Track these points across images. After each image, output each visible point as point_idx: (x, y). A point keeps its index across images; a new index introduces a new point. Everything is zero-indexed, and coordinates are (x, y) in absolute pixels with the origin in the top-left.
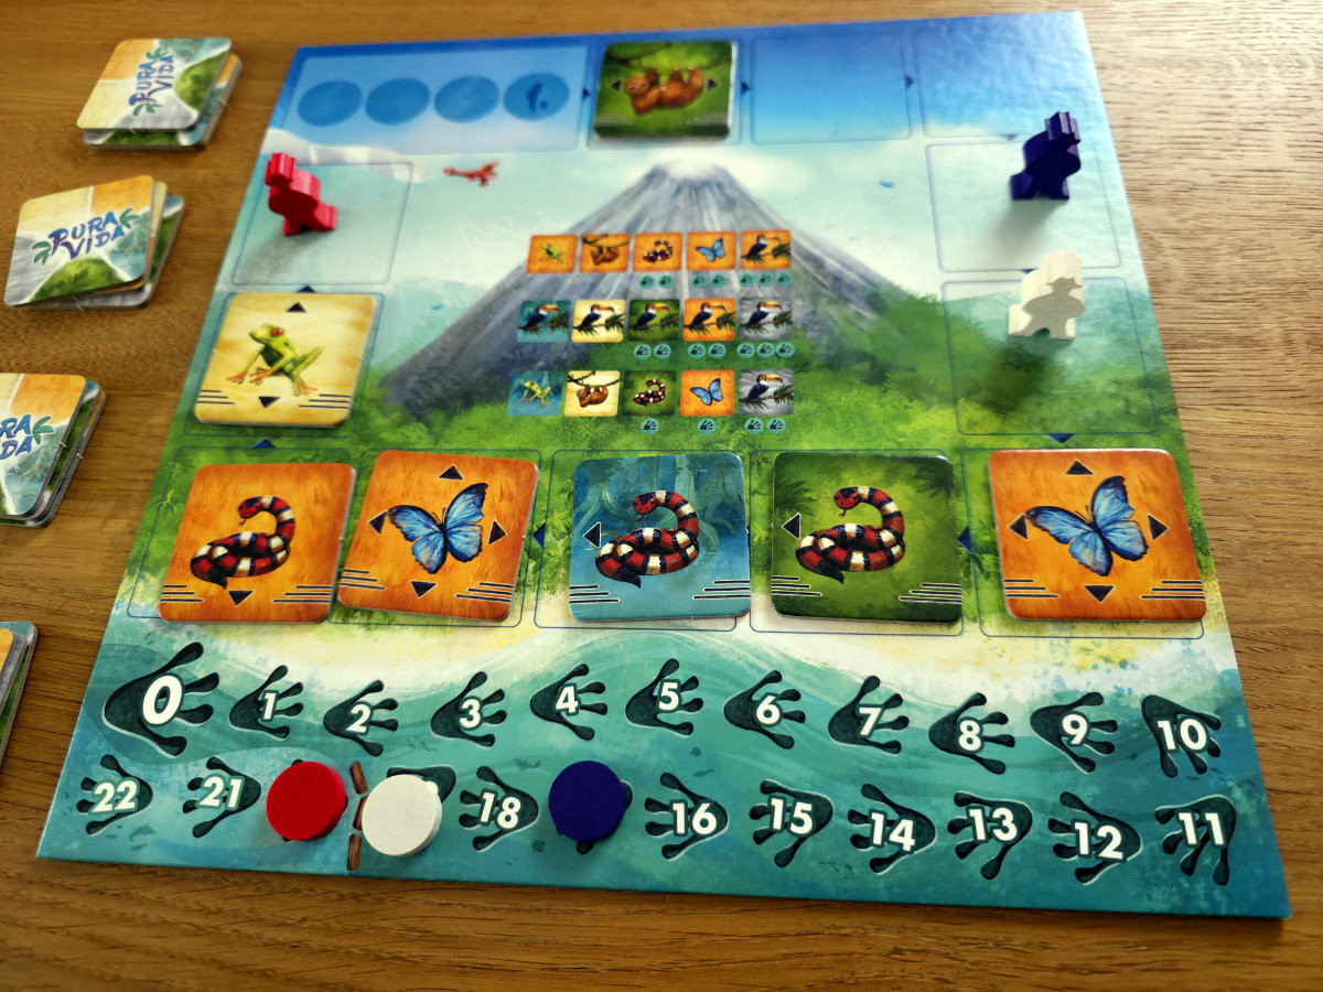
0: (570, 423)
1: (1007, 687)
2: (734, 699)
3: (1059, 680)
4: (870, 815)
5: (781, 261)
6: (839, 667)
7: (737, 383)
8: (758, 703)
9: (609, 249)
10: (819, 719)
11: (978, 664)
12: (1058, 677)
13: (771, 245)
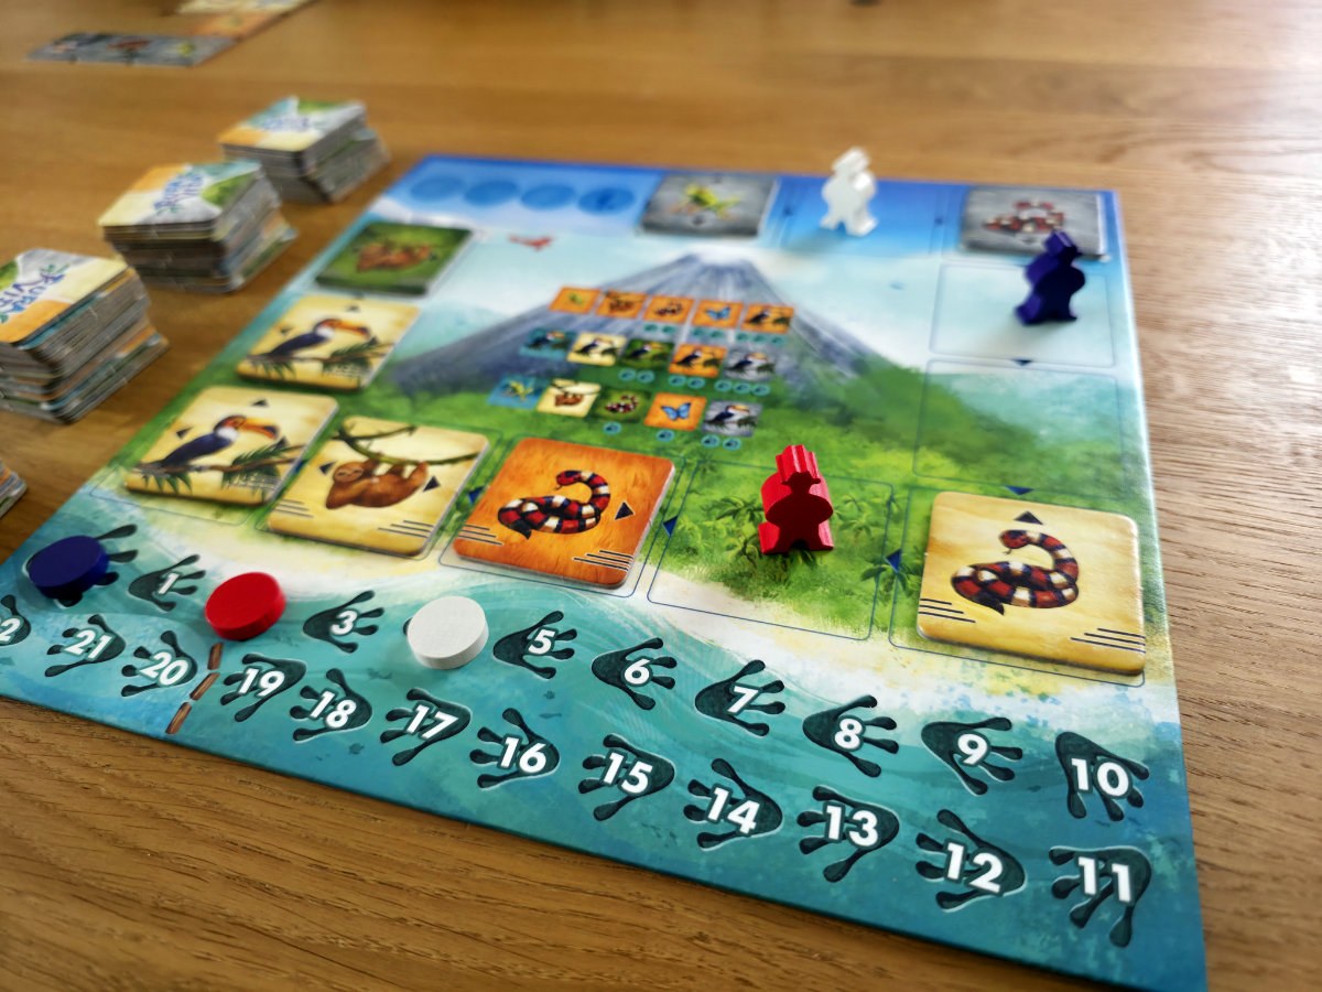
1: (904, 695)
2: (607, 655)
3: (964, 699)
4: (714, 789)
6: (725, 646)
7: (707, 407)
8: (630, 663)
9: (626, 303)
10: (688, 688)
11: (877, 669)
12: (965, 696)
13: (773, 315)
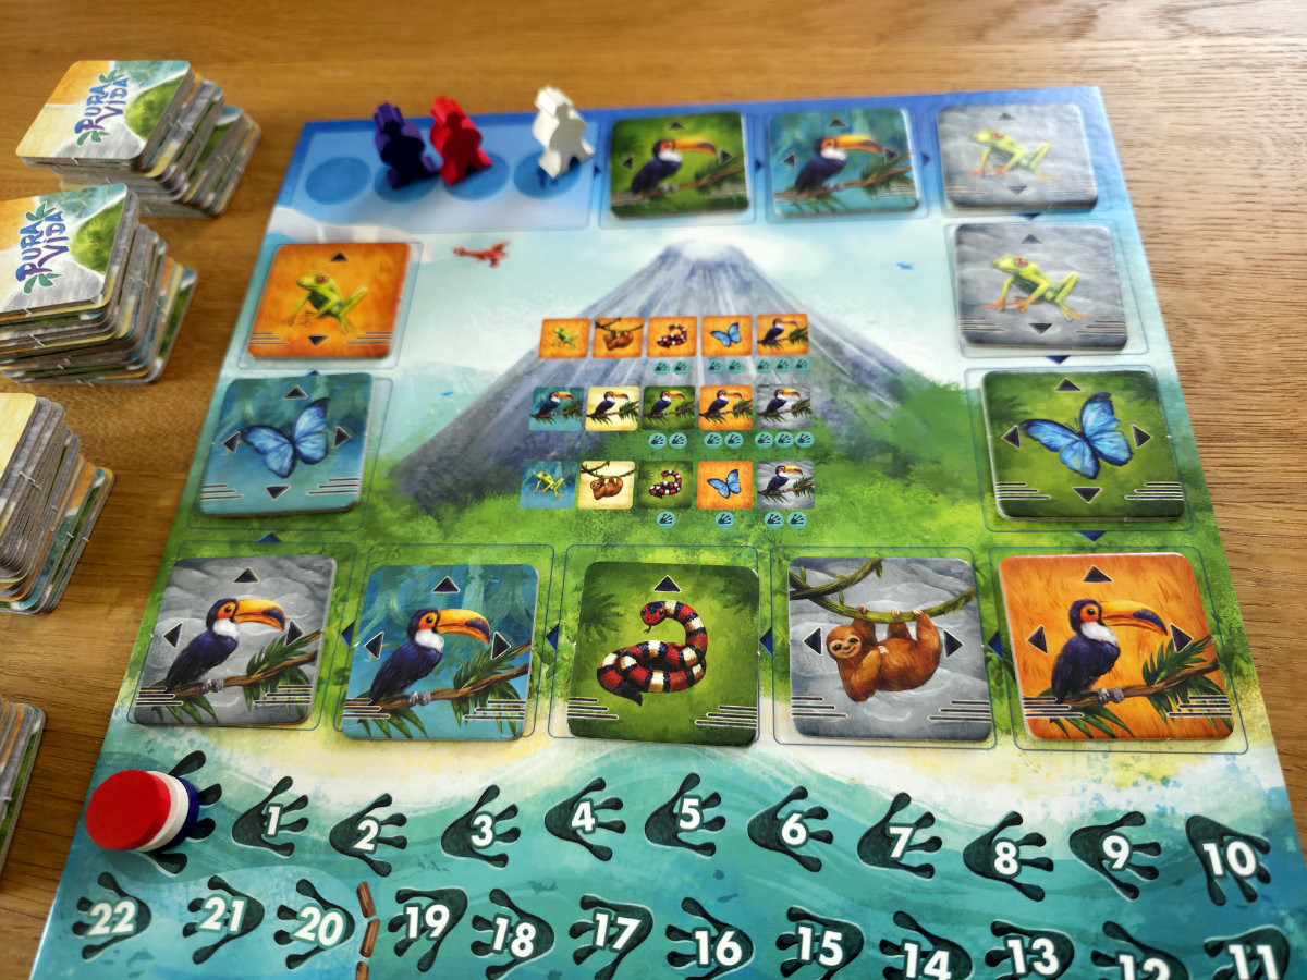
0: (583, 516)
1: (1044, 805)
2: (758, 817)
3: (1098, 798)
4: (903, 945)
5: (798, 346)
6: (867, 783)
7: (756, 475)
8: (783, 822)
9: (622, 334)
10: (848, 840)
11: (1013, 780)
12: (1097, 794)
13: (788, 330)
